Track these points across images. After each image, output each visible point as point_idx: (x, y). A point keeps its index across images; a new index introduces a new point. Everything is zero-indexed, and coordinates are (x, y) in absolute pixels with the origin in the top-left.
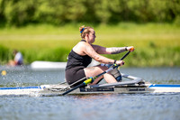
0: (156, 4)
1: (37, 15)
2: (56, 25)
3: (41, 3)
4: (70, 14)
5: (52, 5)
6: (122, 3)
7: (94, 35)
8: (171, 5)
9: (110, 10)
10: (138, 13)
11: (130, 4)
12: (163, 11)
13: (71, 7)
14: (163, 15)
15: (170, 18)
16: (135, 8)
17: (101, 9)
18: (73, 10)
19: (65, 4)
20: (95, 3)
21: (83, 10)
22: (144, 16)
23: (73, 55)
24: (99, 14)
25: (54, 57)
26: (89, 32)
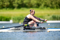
0: (33, 2)
6: (22, 1)
7: (34, 12)
8: (38, 2)
9: (18, 3)
10: (27, 5)
13: (5, 3)
15: (38, 6)
16: (26, 3)
17: (15, 3)
18: (6, 4)
19: (3, 2)
20: (13, 1)
21: (9, 3)
22: (29, 6)
23: (26, 18)
24: (14, 5)
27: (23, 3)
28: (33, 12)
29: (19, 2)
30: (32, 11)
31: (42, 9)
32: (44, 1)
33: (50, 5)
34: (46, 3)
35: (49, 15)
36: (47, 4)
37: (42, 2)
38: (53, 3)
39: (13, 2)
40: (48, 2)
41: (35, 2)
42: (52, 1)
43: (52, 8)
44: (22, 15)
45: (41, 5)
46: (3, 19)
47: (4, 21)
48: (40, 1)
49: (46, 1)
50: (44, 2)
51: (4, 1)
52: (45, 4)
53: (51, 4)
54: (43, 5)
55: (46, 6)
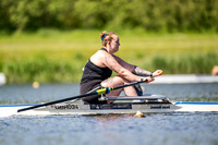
0: (84, 6)
6: (42, 6)
8: (102, 9)
9: (27, 13)
10: (61, 17)
12: (92, 15)
16: (58, 12)
17: (17, 13)
20: (10, 5)
26: (111, 39)
27: (48, 13)
29: (33, 8)
33: (146, 20)
36: (135, 15)
37: (117, 9)
38: (157, 12)
39: (11, 10)
41: (92, 7)
42: (152, 6)
43: (153, 28)
44: (42, 56)
48: (109, 4)
49: (130, 6)
50: (122, 8)
53: (150, 14)
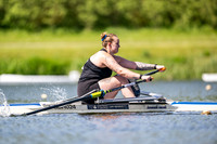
0: (151, 5)
1: (7, 18)
2: (30, 30)
3: (12, 5)
4: (48, 17)
5: (26, 6)
6: (111, 5)
7: (118, 44)
8: (170, 7)
9: (95, 12)
10: (129, 16)
11: (120, 6)
12: (160, 14)
13: (48, 8)
14: (160, 19)
15: (168, 22)
16: (126, 10)
17: (85, 12)
18: (52, 12)
19: (41, 5)
20: (78, 4)
21: (63, 12)
22: (136, 20)
24: (82, 17)
25: (27, 69)
26: (111, 41)
27: (116, 12)
28: (114, 44)
29: (102, 7)
30: (108, 39)
31: (183, 30)
32: (189, 2)
34: (197, 9)
35: (207, 55)
36: (203, 12)
37: (184, 7)
39: (80, 8)
40: (205, 6)
41: (159, 6)
45: (179, 16)
46: (41, 70)
47: (45, 74)
48: (177, 3)
50: (190, 6)
51: (46, 5)
52: (196, 13)
54: (185, 18)
55: (199, 21)
